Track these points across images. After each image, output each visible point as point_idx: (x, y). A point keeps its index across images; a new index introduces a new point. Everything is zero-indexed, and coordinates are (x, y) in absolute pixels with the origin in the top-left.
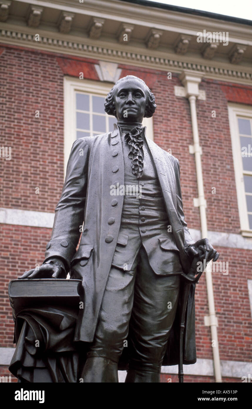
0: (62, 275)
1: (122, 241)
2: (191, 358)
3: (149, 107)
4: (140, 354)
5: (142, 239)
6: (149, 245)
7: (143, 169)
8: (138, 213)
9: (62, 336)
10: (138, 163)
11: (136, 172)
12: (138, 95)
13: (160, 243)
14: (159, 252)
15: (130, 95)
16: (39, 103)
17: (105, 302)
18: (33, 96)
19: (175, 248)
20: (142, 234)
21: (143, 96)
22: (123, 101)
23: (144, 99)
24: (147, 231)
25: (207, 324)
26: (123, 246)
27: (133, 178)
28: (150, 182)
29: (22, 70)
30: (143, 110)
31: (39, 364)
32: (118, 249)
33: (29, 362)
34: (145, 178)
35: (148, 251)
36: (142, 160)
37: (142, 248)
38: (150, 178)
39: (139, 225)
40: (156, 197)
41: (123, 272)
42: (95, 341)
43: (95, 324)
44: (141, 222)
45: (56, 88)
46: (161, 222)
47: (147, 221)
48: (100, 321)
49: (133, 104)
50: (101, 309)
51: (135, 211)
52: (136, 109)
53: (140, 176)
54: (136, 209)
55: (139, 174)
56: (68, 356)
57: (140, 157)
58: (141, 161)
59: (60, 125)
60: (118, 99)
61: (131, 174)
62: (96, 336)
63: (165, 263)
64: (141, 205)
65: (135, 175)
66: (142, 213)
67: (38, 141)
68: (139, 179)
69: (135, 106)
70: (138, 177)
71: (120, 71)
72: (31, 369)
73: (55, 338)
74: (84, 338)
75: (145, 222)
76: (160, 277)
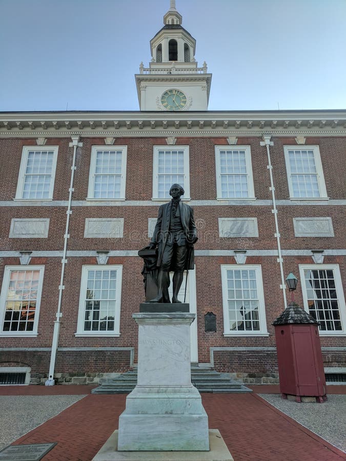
0: (152, 249)
5: (175, 236)
6: (177, 237)
7: (176, 215)
9: (153, 265)
15: (174, 190)
16: (206, 158)
17: (163, 255)
18: (203, 155)
19: (185, 237)
20: (175, 234)
22: (172, 192)
23: (179, 191)
25: (276, 236)
31: (148, 272)
33: (145, 272)
34: (176, 217)
37: (175, 239)
38: (178, 217)
39: (174, 232)
41: (170, 246)
43: (161, 262)
45: (212, 151)
46: (181, 230)
49: (175, 193)
50: (162, 257)
51: (173, 228)
56: (155, 270)
57: (175, 211)
59: (214, 165)
61: (172, 217)
62: (161, 265)
63: (182, 242)
64: (175, 226)
67: (206, 173)
71: (237, 139)
72: (146, 274)
73: (150, 266)
74: (158, 265)
75: (177, 230)
76: (180, 246)
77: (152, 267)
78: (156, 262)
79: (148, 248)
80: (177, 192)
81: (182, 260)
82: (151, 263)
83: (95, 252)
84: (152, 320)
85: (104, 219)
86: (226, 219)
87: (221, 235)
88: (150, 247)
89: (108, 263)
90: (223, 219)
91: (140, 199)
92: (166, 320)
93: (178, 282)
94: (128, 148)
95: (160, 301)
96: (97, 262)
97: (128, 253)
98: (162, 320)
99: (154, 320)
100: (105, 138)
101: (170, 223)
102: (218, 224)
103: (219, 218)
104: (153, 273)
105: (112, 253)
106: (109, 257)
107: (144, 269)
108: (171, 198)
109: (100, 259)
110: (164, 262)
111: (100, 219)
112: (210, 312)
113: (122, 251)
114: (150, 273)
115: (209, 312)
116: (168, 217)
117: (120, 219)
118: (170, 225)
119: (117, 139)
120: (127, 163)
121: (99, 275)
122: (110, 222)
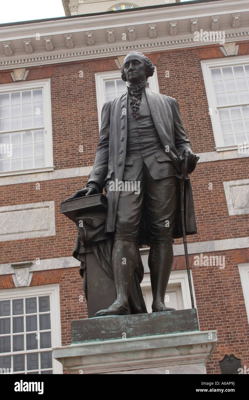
1: (130, 163)
2: (193, 230)
3: (148, 69)
4: (154, 233)
5: (143, 158)
6: (148, 161)
7: (139, 111)
8: (138, 142)
9: (98, 230)
10: (135, 109)
11: (134, 115)
12: (136, 63)
13: (156, 158)
14: (157, 165)
15: (131, 65)
16: (187, 83)
17: (119, 204)
18: (183, 79)
19: (168, 159)
20: (143, 155)
21: (140, 63)
22: (127, 70)
23: (142, 65)
24: (147, 152)
26: (131, 166)
27: (133, 120)
28: (146, 119)
29: (172, 65)
30: (142, 72)
31: (88, 251)
32: (128, 169)
33: (82, 250)
34: (142, 118)
35: (148, 165)
36: (139, 106)
37: (144, 165)
38: (146, 117)
39: (141, 150)
40: (151, 128)
42: (115, 231)
43: (114, 220)
44: (142, 148)
45: (196, 70)
46: (156, 144)
47: (146, 146)
48: (117, 218)
49: (134, 70)
50: (118, 209)
51: (136, 141)
52: (136, 73)
53: (137, 117)
54: (137, 140)
55: (137, 116)
57: (137, 104)
58: (137, 107)
59: (203, 93)
60: (125, 70)
61: (132, 117)
62: (115, 228)
63: (161, 171)
64: (140, 136)
65: (134, 117)
66: (141, 141)
67: (190, 107)
68: (137, 119)
69: (135, 71)
70: (136, 118)
71: (238, 46)
72: (84, 255)
73: (92, 233)
74: (109, 230)
75: (144, 147)
76: (159, 181)
77: (95, 236)
78: (104, 223)
79: (81, 195)
80: (137, 67)
81: (165, 212)
82: (94, 228)
83: (9, 266)
84: (104, 359)
85: (20, 207)
86: (238, 182)
87: (232, 212)
88: (86, 191)
89: (33, 284)
90: (232, 183)
91: (79, 165)
92: (142, 355)
93: (161, 267)
94: (52, 83)
95: (121, 312)
96: (13, 283)
97: (67, 263)
98: (130, 356)
99: (111, 359)
100: (12, 71)
101: (128, 131)
102: (223, 192)
103: (224, 183)
104: (99, 250)
105: (39, 265)
106: (34, 272)
107: (79, 244)
108: (127, 84)
109: (19, 278)
110: (123, 219)
111: (13, 207)
112: (229, 354)
113: (56, 259)
114: (92, 253)
115: (226, 356)
116: (122, 121)
117: (47, 203)
118: (128, 138)
119: (31, 69)
120: (53, 106)
121: (18, 307)
122: (30, 211)
